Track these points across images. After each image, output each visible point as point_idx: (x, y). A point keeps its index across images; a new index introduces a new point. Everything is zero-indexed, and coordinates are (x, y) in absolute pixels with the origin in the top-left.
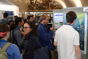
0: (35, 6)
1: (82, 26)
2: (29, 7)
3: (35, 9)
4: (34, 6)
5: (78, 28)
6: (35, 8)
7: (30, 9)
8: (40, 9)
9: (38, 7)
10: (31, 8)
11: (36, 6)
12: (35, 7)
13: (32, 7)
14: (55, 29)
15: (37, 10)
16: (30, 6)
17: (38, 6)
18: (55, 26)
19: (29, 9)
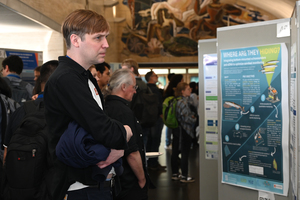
0: (156, 37)
1: (275, 91)
2: (124, 40)
3: (157, 51)
4: (152, 34)
5: (263, 98)
6: (154, 43)
7: (133, 52)
8: (184, 48)
9: (172, 40)
10: (137, 45)
11: (159, 33)
12: (154, 41)
13: (141, 40)
14: (206, 122)
15: (168, 54)
16: (133, 37)
17: (172, 34)
18: (206, 107)
19: (127, 52)
